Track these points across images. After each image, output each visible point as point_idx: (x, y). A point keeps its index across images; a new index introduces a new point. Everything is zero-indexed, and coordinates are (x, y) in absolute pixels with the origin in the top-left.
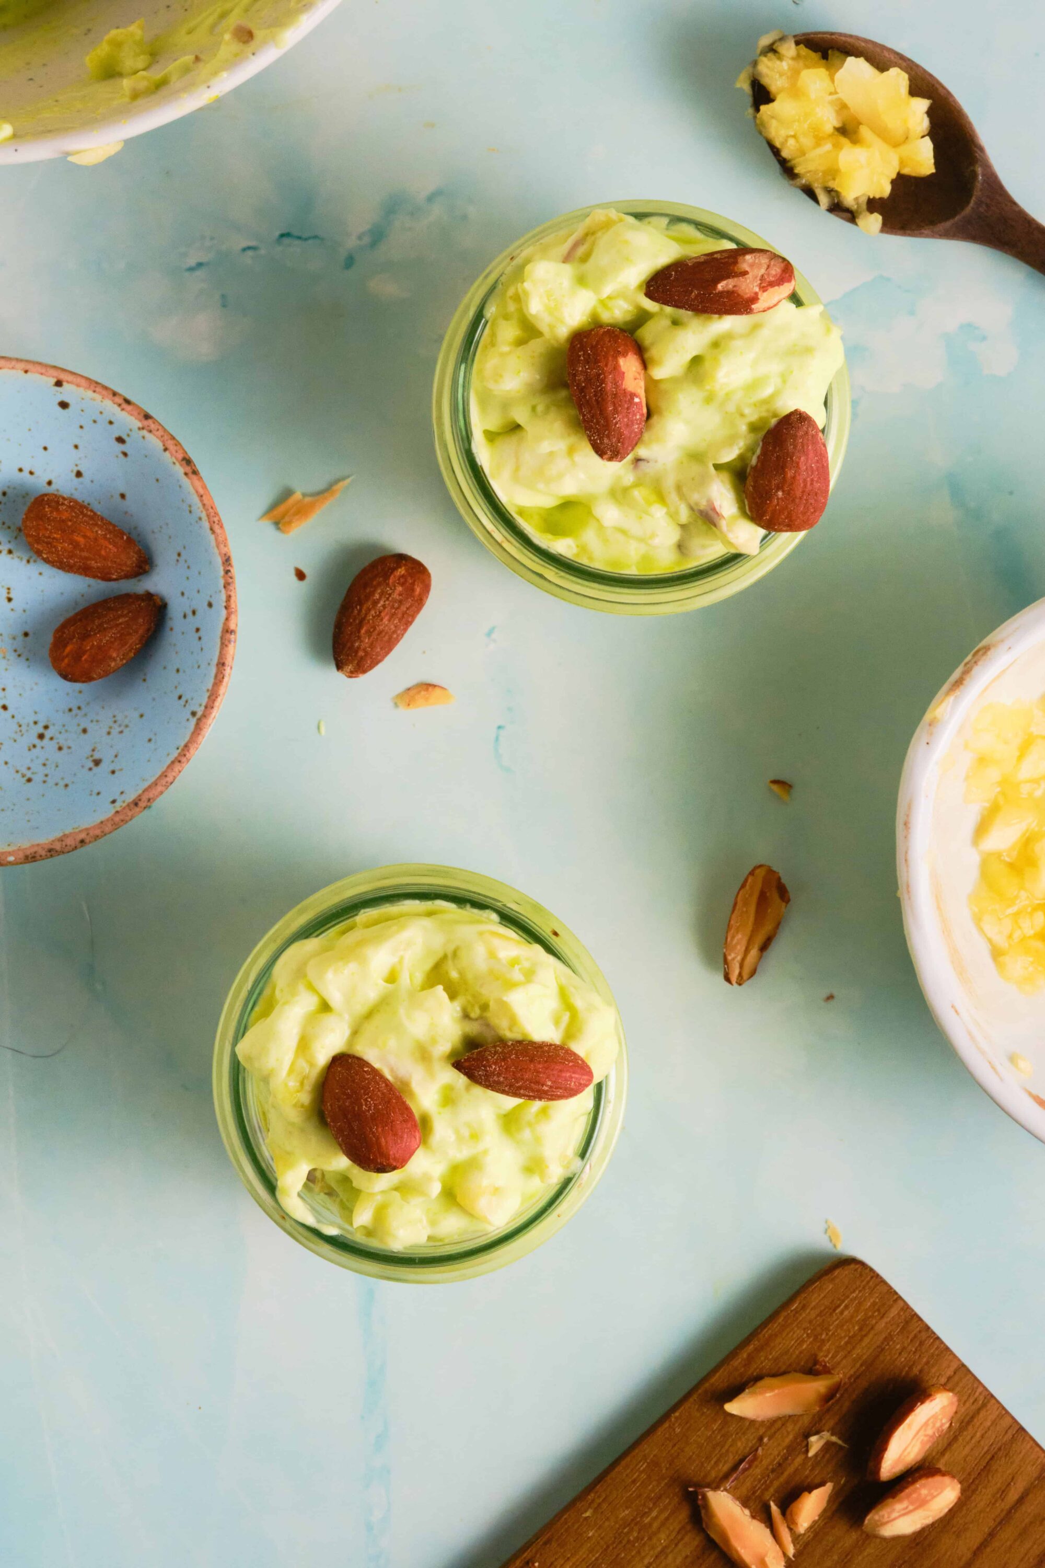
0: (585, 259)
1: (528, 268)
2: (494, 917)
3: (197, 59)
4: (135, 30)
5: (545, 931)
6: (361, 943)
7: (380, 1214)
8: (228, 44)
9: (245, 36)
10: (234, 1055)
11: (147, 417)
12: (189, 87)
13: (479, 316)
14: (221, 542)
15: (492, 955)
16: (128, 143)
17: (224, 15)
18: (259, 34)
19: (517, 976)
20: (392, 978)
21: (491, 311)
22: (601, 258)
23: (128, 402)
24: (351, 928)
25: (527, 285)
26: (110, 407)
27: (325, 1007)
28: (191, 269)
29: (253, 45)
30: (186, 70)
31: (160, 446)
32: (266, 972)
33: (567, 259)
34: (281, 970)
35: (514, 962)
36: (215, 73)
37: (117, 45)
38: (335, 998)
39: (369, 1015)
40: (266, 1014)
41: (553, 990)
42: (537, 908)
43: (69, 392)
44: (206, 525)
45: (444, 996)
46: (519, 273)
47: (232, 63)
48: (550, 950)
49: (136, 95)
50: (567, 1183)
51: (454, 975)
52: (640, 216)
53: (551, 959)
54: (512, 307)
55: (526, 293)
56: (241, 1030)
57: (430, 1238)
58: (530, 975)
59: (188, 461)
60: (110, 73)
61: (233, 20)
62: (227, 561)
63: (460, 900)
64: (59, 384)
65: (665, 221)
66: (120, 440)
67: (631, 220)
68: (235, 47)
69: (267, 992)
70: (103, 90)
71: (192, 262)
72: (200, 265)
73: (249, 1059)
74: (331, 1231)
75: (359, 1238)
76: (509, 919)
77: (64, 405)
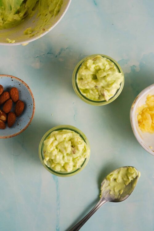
0: (95, 61)
1: (88, 60)
2: (79, 135)
3: (38, 32)
4: (30, 28)
5: (85, 139)
6: (63, 134)
7: (55, 166)
8: (42, 31)
9: (44, 30)
10: (43, 142)
11: (23, 81)
12: (37, 36)
13: (81, 65)
14: (33, 97)
15: (77, 140)
16: (29, 43)
17: (41, 26)
18: (46, 30)
19: (80, 143)
20: (65, 139)
21: (82, 64)
22: (97, 61)
23: (20, 80)
24: (62, 131)
25: (88, 62)
26: (18, 80)
27: (56, 139)
28: (36, 57)
29: (45, 31)
30: (37, 34)
31: (24, 85)
32: (50, 134)
33: (93, 60)
34: (52, 134)
35: (80, 141)
36: (40, 34)
37: (28, 30)
38: (58, 139)
39: (61, 142)
40: (48, 138)
41: (83, 146)
42: (85, 135)
43: (13, 79)
44: (30, 94)
45: (70, 143)
46: (87, 61)
47: (42, 33)
48: (85, 141)
49: (30, 37)
50: (78, 169)
51: (72, 141)
52: (103, 57)
53: (84, 142)
54: (85, 64)
55: (87, 63)
56: (45, 139)
57: (60, 171)
58: (81, 144)
59: (28, 87)
60: (27, 34)
61: (42, 28)
62: (33, 99)
63: (76, 132)
64: (12, 78)
65: (106, 58)
66: (20, 84)
67: (102, 57)
68: (43, 31)
69: (49, 136)
70: (26, 36)
71: (37, 56)
72: (38, 57)
73: (45, 143)
74: (49, 166)
75: (52, 168)
76: (81, 136)
77: (12, 80)
